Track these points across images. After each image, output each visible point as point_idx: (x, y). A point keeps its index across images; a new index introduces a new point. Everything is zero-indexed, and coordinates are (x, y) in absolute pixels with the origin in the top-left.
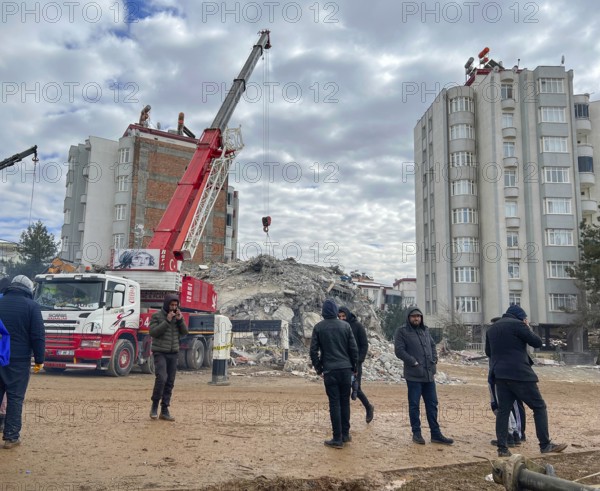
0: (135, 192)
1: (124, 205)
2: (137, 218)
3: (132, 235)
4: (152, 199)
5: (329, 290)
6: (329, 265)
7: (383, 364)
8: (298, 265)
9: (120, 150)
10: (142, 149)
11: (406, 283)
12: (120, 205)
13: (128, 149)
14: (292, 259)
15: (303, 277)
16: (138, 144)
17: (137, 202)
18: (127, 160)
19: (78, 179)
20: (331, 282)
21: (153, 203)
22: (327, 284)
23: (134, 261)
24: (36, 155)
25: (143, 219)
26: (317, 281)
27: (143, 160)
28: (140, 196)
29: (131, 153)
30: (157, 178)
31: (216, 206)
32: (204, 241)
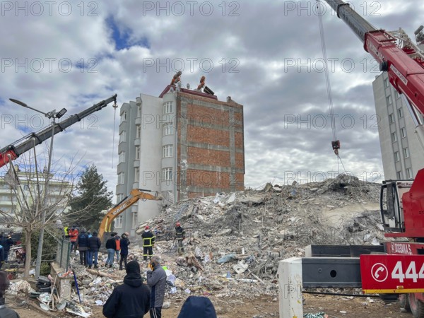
0: (179, 135)
1: (171, 145)
2: (181, 155)
3: (179, 168)
4: (191, 140)
9: (164, 104)
10: (182, 102)
12: (167, 146)
13: (171, 102)
16: (179, 98)
17: (181, 143)
18: (171, 111)
21: (192, 143)
24: (115, 103)
25: (186, 155)
27: (183, 110)
28: (183, 137)
29: (174, 105)
31: (236, 144)
32: (229, 171)
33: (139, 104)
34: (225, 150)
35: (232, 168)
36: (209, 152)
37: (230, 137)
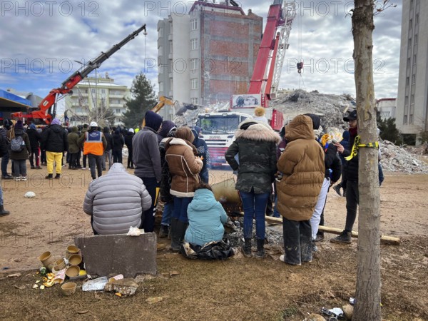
0: (203, 50)
3: (203, 79)
4: (213, 54)
5: (345, 111)
6: (342, 94)
7: (398, 161)
8: (322, 95)
9: (191, 21)
10: (205, 19)
11: (384, 102)
13: (196, 20)
14: (316, 91)
15: (327, 104)
16: (203, 15)
17: (204, 56)
18: (196, 28)
19: (165, 43)
20: (346, 107)
21: (214, 56)
22: (343, 107)
23: (245, 102)
24: (145, 30)
26: (337, 106)
27: (206, 26)
28: (206, 52)
29: (199, 22)
30: (216, 38)
31: (254, 55)
32: (247, 79)
33: (171, 22)
34: (244, 61)
35: (250, 77)
37: (249, 49)
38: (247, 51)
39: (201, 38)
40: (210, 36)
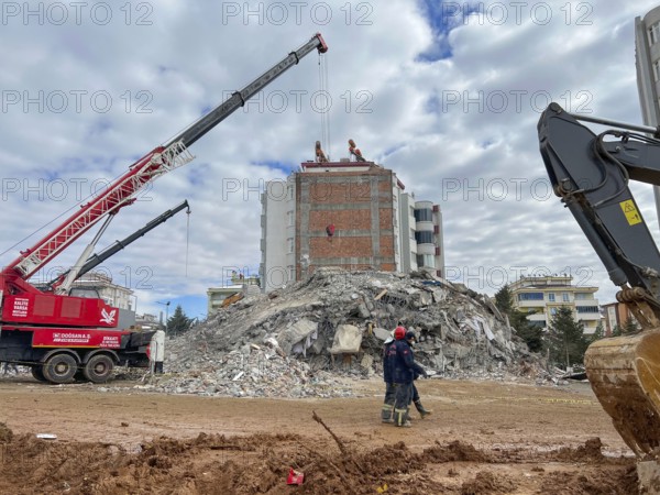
0: (298, 225)
1: (292, 238)
2: (302, 249)
3: (298, 265)
4: (315, 229)
10: (303, 184)
12: (289, 239)
16: (299, 179)
17: (301, 234)
21: (317, 232)
25: (307, 249)
28: (303, 228)
30: (319, 207)
31: (381, 225)
32: (371, 261)
34: (364, 235)
35: (375, 258)
36: (340, 241)
37: (373, 217)
38: (369, 219)
39: (298, 209)
40: (309, 205)
